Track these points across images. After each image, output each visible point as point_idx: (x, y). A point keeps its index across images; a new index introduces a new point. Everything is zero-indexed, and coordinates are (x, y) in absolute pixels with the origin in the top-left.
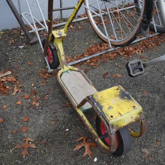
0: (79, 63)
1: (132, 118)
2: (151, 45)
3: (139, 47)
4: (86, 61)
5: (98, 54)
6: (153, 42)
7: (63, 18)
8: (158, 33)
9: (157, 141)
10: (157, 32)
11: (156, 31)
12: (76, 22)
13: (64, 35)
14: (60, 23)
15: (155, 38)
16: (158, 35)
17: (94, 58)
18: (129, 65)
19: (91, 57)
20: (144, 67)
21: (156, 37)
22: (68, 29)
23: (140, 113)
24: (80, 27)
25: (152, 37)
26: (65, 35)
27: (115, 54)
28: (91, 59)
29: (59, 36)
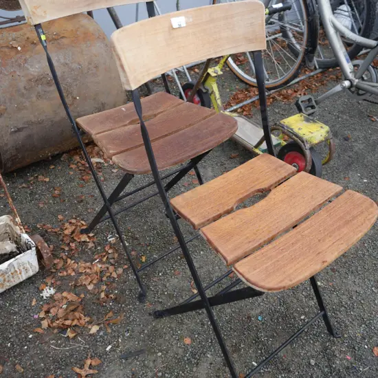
1: (321, 136)
2: (315, 85)
3: (300, 88)
5: (249, 101)
6: (316, 81)
8: (320, 70)
9: (345, 178)
10: (320, 68)
11: (317, 67)
13: (220, 73)
15: (317, 77)
16: (321, 72)
17: (245, 106)
18: (300, 102)
19: (241, 105)
20: (317, 104)
21: (319, 75)
22: (224, 66)
23: (328, 132)
25: (313, 76)
26: (222, 73)
27: (271, 100)
28: (241, 108)
29: (215, 75)
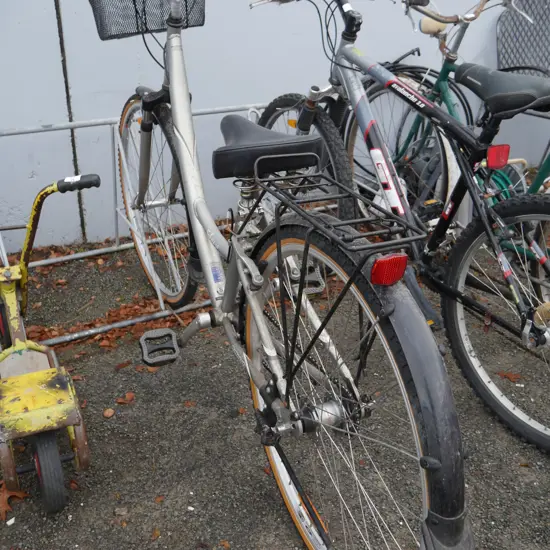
0: (75, 340)
1: (48, 418)
4: (91, 337)
7: (89, 241)
12: (118, 251)
14: (76, 252)
17: (114, 331)
24: (120, 263)
28: (105, 332)
